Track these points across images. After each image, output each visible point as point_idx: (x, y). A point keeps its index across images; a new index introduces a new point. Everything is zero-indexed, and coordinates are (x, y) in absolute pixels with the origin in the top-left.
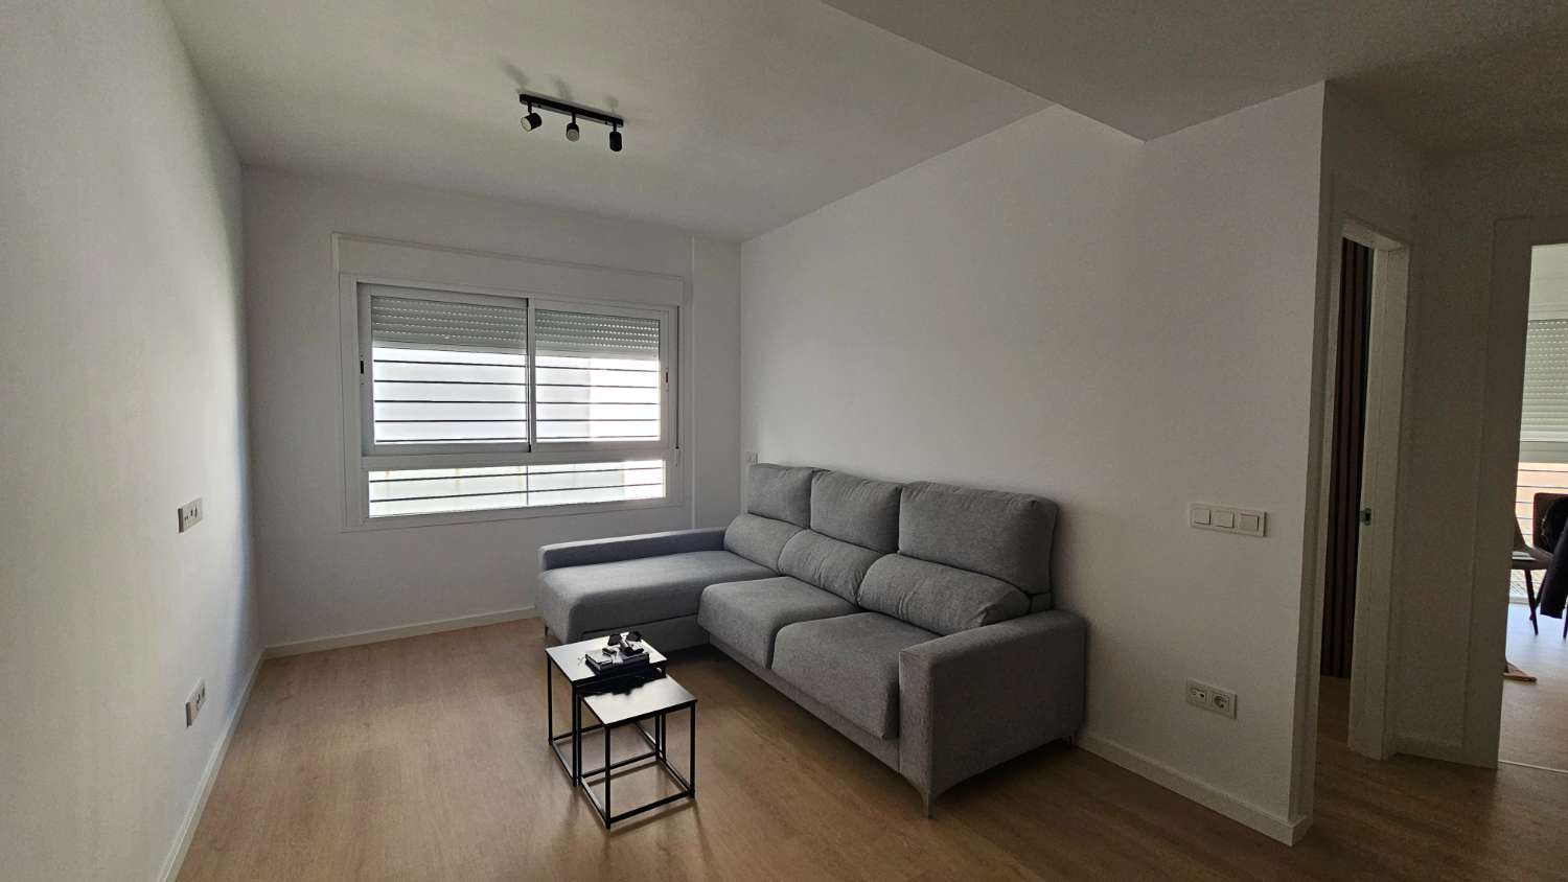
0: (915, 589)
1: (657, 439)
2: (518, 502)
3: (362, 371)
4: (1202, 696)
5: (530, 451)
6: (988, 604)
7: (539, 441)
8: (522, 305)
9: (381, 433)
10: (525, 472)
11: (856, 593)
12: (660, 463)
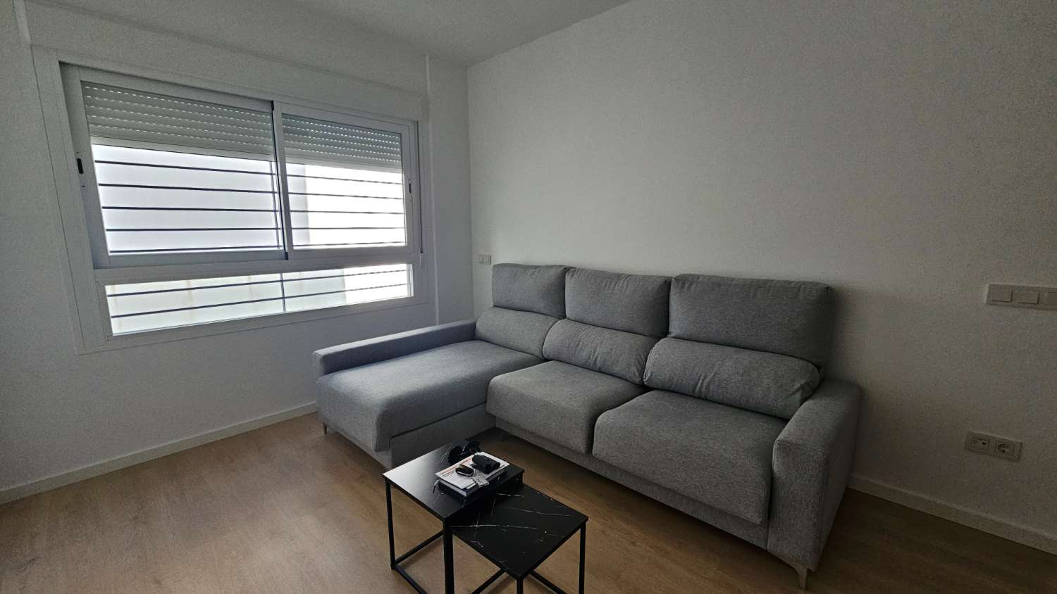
0: (715, 370)
1: (403, 244)
2: (275, 309)
3: (81, 171)
4: (984, 444)
5: (287, 259)
6: (803, 382)
7: (295, 248)
8: (267, 109)
9: (114, 243)
10: (279, 279)
11: (642, 373)
12: (403, 266)
